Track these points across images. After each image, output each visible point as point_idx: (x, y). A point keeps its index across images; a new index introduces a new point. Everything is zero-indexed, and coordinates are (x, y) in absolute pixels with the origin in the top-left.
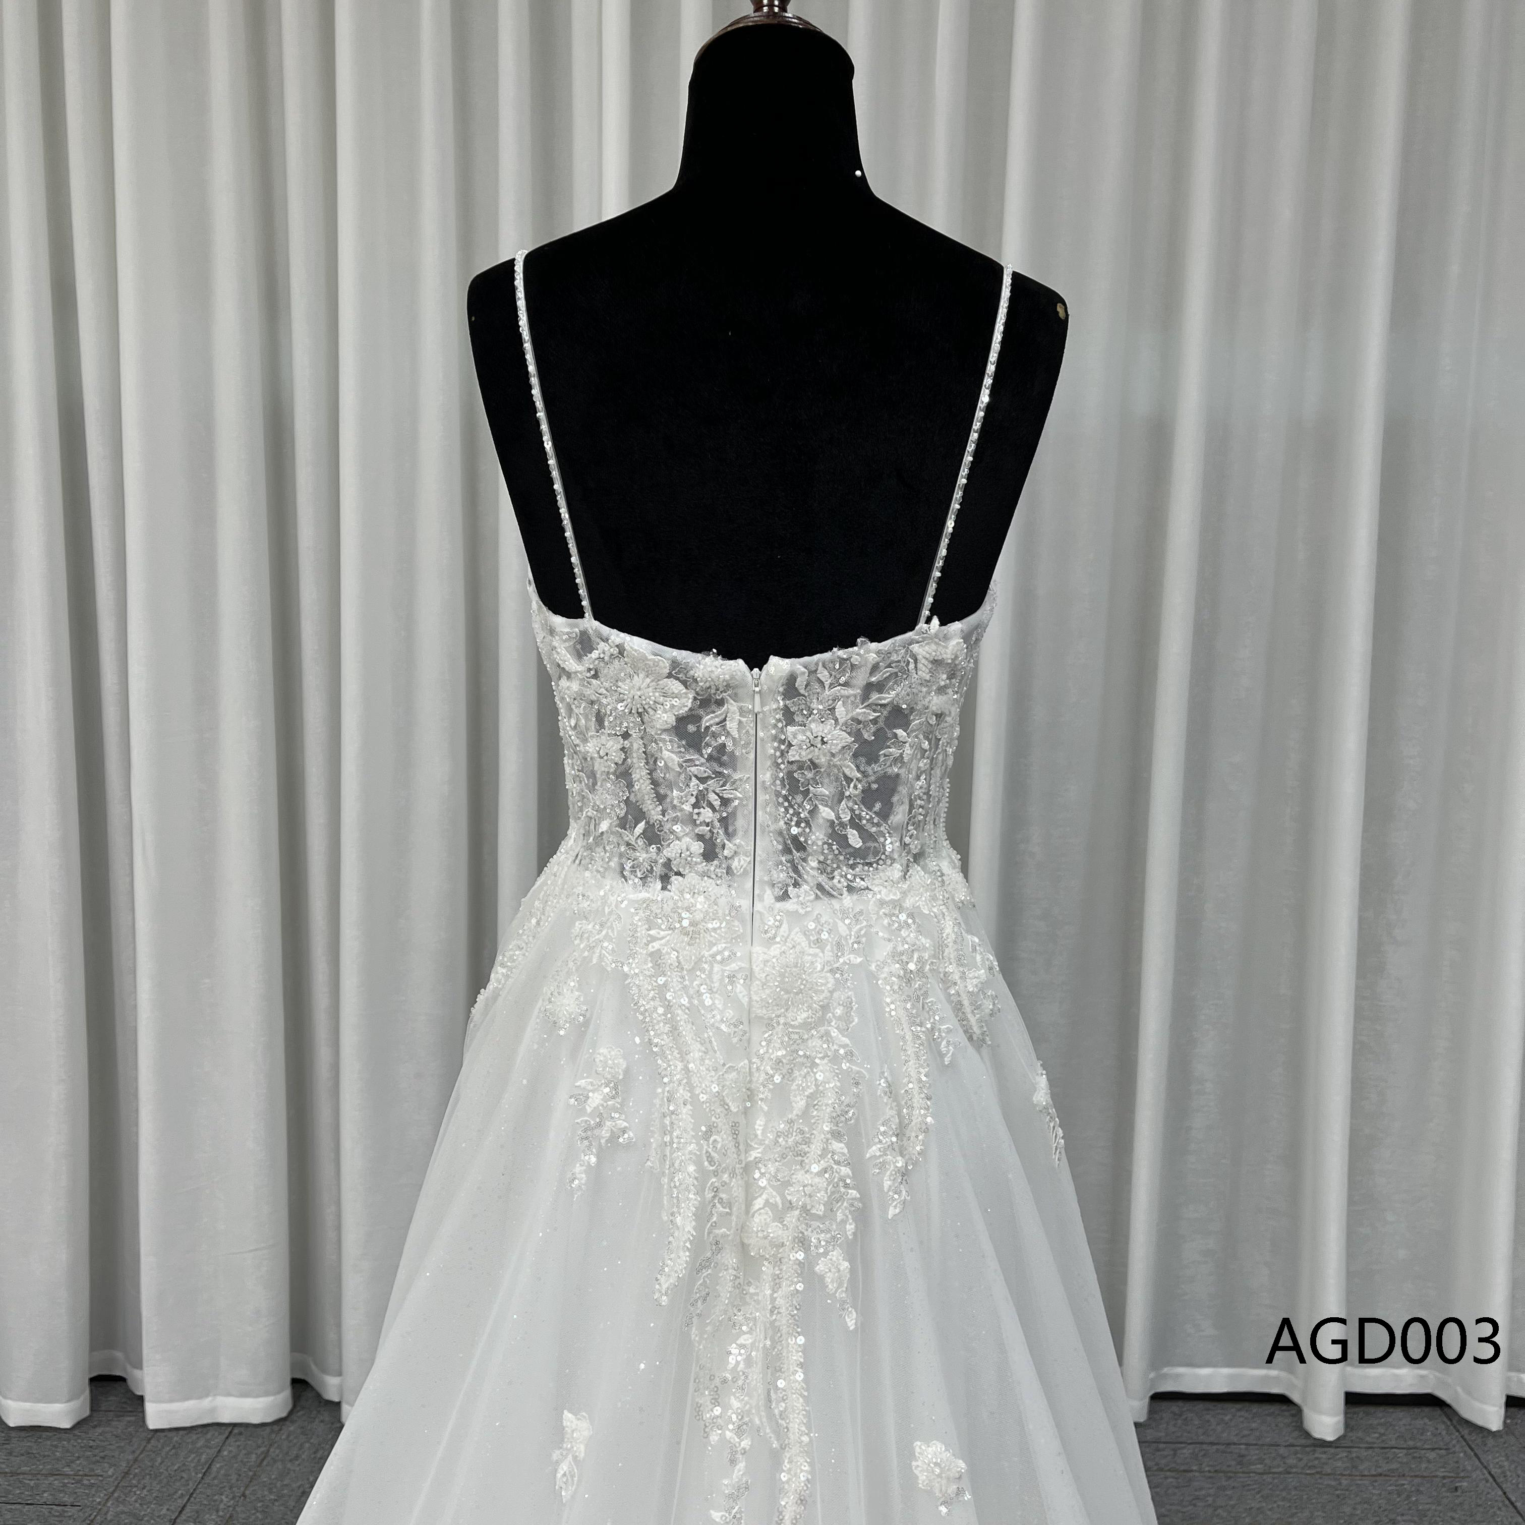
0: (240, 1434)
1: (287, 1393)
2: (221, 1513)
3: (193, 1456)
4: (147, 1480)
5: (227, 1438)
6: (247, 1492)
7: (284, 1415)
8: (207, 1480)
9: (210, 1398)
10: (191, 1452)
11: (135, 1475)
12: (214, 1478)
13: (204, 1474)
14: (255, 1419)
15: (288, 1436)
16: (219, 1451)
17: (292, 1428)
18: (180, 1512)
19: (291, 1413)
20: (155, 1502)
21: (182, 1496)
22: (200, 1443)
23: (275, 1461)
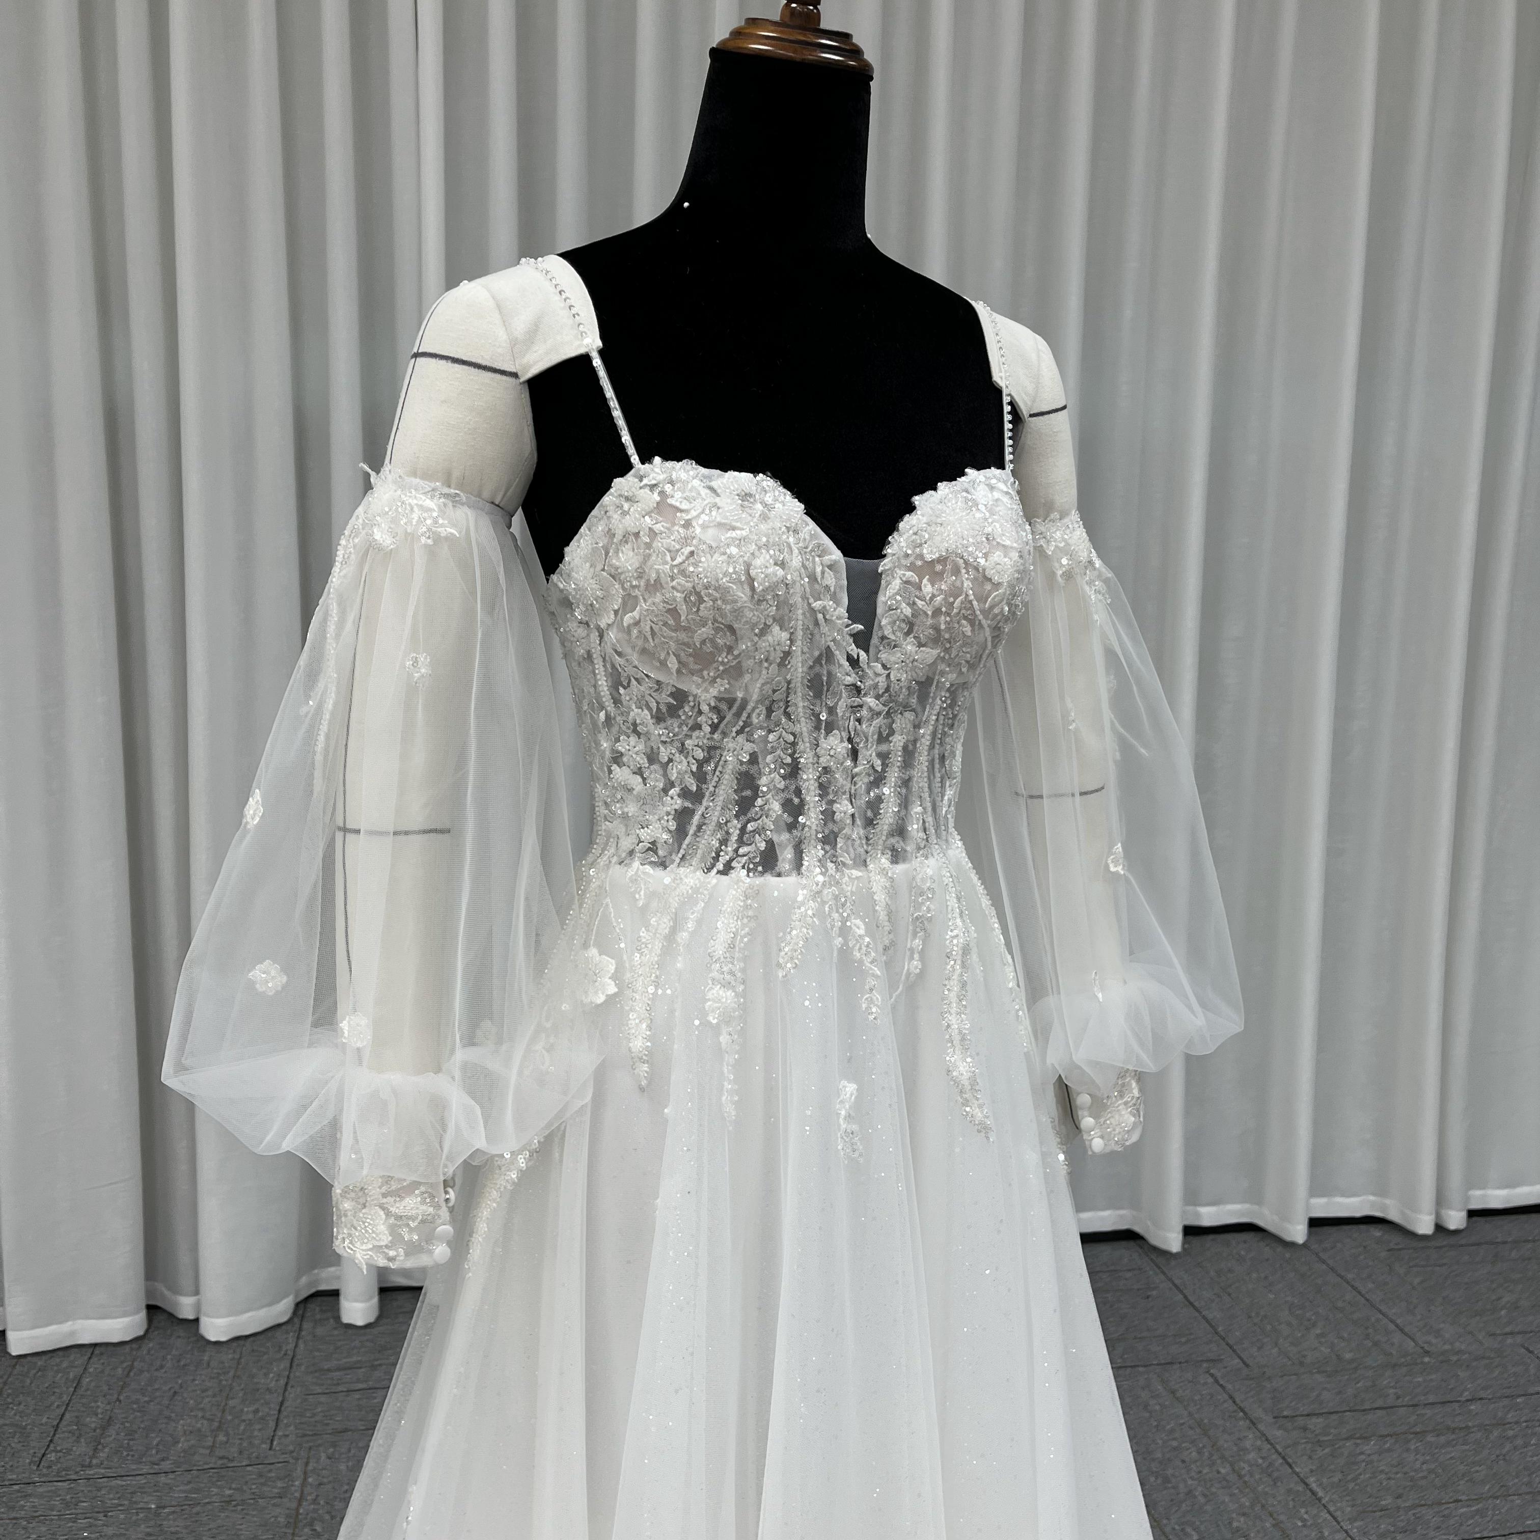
0: (102, 1354)
1: (143, 1314)
2: (100, 1416)
3: (60, 1375)
4: (21, 1398)
5: (90, 1358)
6: (121, 1398)
7: (141, 1333)
8: (81, 1391)
9: (70, 1323)
10: (58, 1372)
11: (9, 1395)
12: (87, 1390)
13: (76, 1388)
14: (115, 1339)
15: (149, 1351)
16: (85, 1369)
17: (151, 1345)
18: (61, 1419)
19: (147, 1331)
20: (34, 1413)
21: (58, 1406)
22: (65, 1365)
23: (141, 1371)
